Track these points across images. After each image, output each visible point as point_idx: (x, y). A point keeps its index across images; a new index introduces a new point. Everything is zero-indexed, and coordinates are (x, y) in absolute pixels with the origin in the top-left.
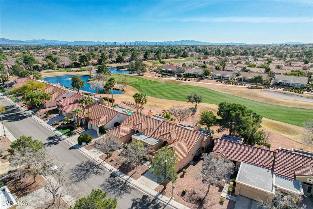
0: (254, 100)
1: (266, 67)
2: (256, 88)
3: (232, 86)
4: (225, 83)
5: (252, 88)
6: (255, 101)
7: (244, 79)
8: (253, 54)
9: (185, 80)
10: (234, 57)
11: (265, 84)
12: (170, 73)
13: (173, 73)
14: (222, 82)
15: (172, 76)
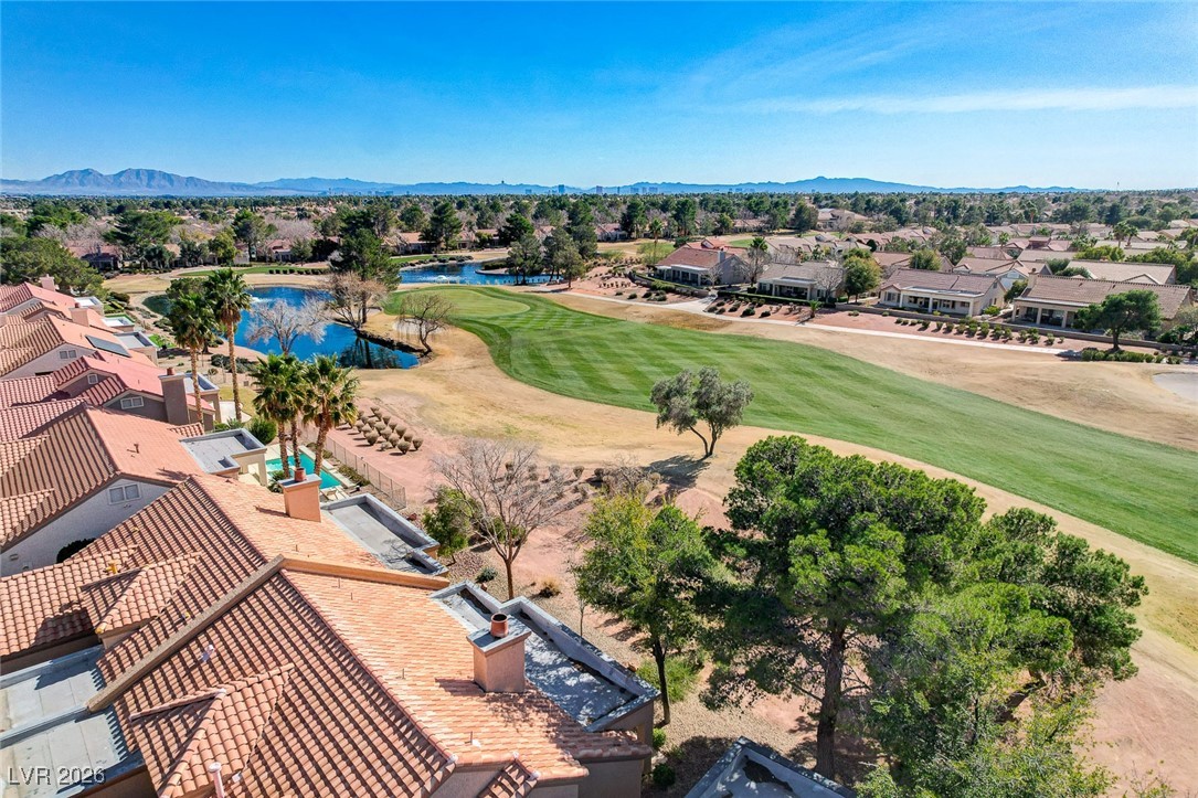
0: (1095, 425)
1: (1180, 256)
2: (1115, 355)
3: (980, 344)
4: (942, 331)
5: (1088, 356)
6: (1100, 431)
7: (1051, 312)
8: (1111, 216)
9: (747, 314)
10: (1016, 225)
11: (1167, 339)
12: (690, 283)
13: (706, 283)
14: (926, 326)
15: (693, 295)
